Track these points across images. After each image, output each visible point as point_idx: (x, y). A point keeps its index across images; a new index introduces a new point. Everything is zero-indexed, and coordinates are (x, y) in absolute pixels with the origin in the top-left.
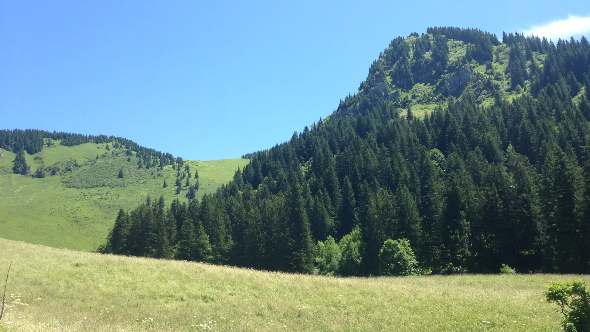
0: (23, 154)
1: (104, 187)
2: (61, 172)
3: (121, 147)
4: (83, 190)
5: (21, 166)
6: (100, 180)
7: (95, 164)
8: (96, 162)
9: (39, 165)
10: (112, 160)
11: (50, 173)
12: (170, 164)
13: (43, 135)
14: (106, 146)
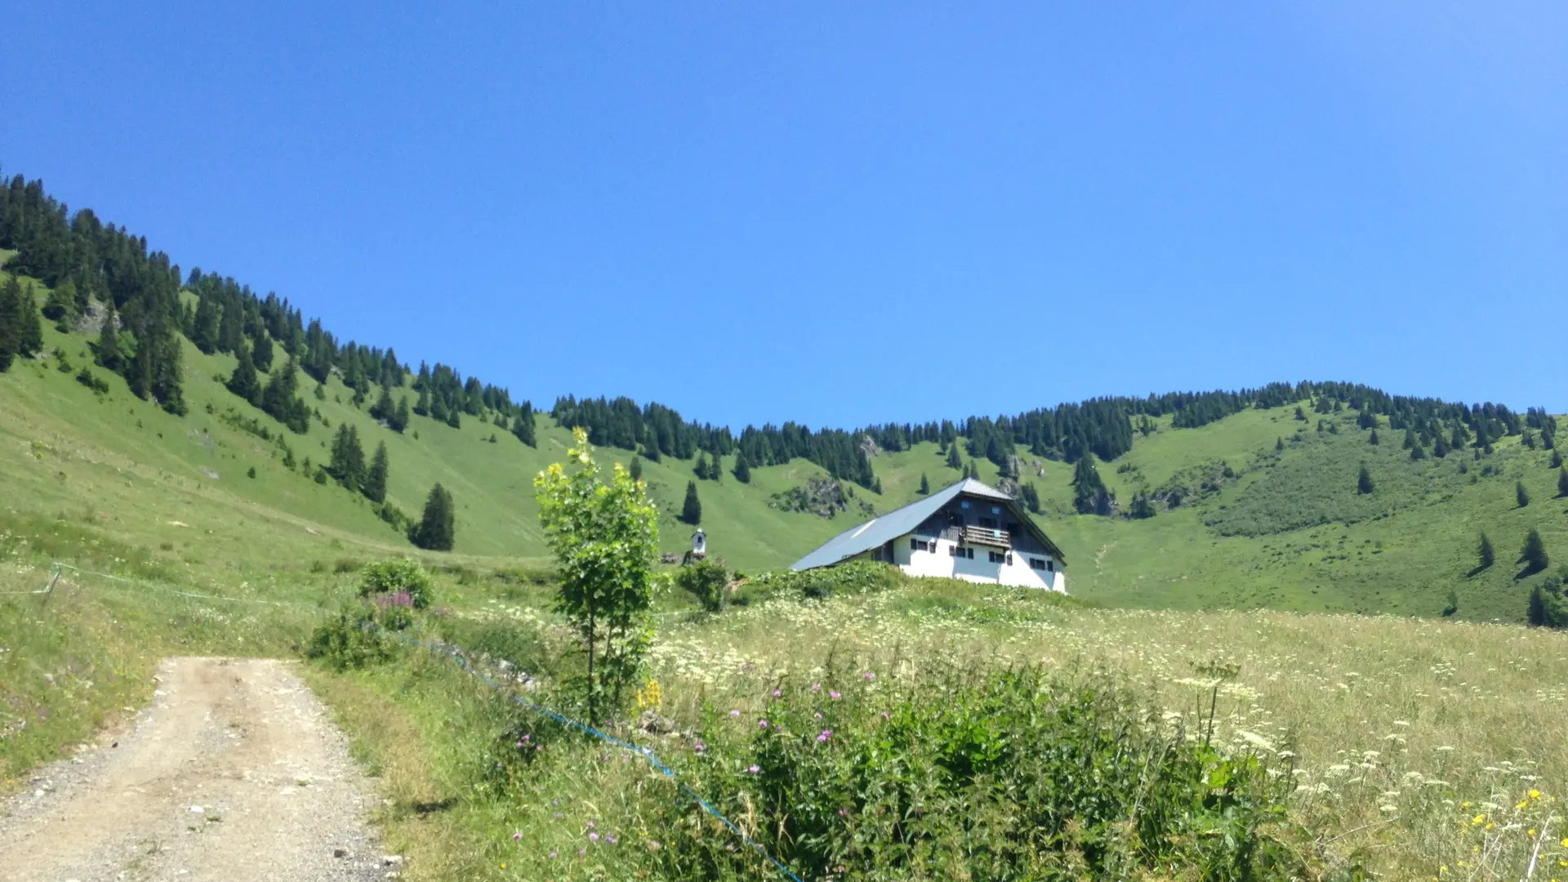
0: (1092, 463)
1: (1325, 526)
2: (1192, 496)
3: (1337, 408)
4: (1268, 539)
5: (1093, 494)
6: (1309, 507)
7: (1279, 464)
8: (1279, 460)
9: (1136, 487)
10: (1323, 447)
11: (1165, 502)
12: (1510, 434)
13: (1125, 408)
14: (1294, 412)
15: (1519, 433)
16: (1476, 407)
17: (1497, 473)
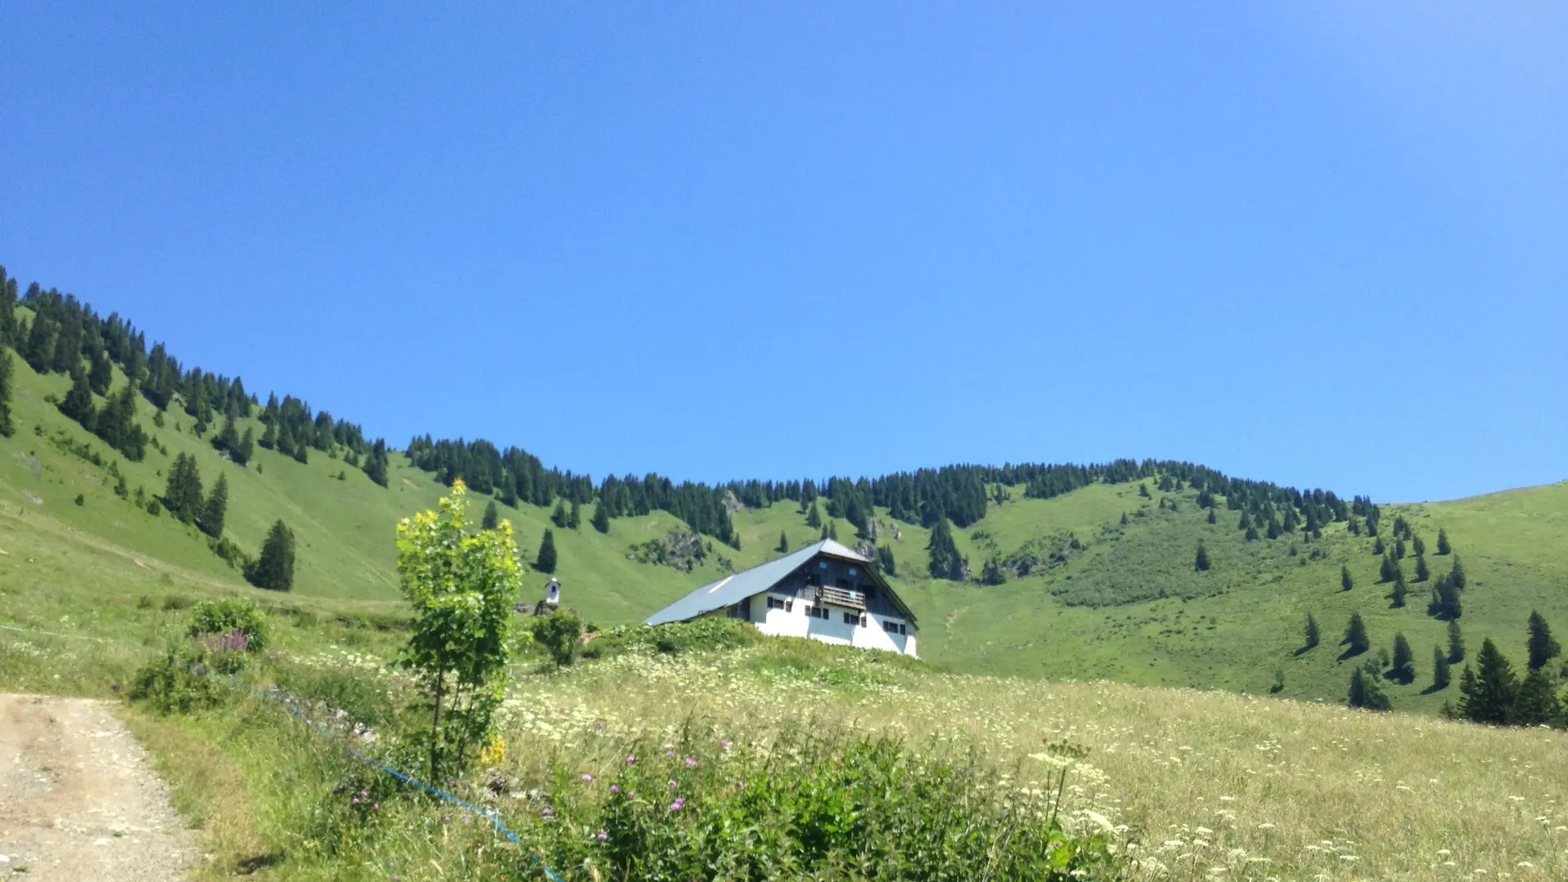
0: (947, 528)
1: (1163, 600)
2: (1040, 566)
3: (1179, 487)
4: (1110, 611)
5: (946, 559)
6: (1149, 581)
7: (1124, 538)
8: (1122, 534)
9: (987, 554)
10: (1164, 524)
11: (1015, 570)
12: (1338, 520)
13: (981, 476)
14: (1139, 488)
15: (1345, 519)
16: (1307, 492)
17: (1324, 556)
